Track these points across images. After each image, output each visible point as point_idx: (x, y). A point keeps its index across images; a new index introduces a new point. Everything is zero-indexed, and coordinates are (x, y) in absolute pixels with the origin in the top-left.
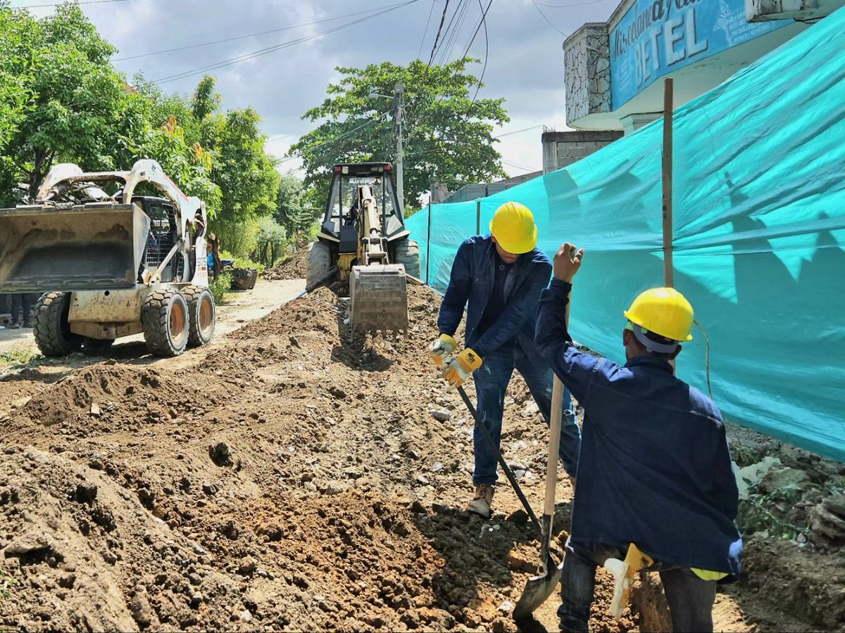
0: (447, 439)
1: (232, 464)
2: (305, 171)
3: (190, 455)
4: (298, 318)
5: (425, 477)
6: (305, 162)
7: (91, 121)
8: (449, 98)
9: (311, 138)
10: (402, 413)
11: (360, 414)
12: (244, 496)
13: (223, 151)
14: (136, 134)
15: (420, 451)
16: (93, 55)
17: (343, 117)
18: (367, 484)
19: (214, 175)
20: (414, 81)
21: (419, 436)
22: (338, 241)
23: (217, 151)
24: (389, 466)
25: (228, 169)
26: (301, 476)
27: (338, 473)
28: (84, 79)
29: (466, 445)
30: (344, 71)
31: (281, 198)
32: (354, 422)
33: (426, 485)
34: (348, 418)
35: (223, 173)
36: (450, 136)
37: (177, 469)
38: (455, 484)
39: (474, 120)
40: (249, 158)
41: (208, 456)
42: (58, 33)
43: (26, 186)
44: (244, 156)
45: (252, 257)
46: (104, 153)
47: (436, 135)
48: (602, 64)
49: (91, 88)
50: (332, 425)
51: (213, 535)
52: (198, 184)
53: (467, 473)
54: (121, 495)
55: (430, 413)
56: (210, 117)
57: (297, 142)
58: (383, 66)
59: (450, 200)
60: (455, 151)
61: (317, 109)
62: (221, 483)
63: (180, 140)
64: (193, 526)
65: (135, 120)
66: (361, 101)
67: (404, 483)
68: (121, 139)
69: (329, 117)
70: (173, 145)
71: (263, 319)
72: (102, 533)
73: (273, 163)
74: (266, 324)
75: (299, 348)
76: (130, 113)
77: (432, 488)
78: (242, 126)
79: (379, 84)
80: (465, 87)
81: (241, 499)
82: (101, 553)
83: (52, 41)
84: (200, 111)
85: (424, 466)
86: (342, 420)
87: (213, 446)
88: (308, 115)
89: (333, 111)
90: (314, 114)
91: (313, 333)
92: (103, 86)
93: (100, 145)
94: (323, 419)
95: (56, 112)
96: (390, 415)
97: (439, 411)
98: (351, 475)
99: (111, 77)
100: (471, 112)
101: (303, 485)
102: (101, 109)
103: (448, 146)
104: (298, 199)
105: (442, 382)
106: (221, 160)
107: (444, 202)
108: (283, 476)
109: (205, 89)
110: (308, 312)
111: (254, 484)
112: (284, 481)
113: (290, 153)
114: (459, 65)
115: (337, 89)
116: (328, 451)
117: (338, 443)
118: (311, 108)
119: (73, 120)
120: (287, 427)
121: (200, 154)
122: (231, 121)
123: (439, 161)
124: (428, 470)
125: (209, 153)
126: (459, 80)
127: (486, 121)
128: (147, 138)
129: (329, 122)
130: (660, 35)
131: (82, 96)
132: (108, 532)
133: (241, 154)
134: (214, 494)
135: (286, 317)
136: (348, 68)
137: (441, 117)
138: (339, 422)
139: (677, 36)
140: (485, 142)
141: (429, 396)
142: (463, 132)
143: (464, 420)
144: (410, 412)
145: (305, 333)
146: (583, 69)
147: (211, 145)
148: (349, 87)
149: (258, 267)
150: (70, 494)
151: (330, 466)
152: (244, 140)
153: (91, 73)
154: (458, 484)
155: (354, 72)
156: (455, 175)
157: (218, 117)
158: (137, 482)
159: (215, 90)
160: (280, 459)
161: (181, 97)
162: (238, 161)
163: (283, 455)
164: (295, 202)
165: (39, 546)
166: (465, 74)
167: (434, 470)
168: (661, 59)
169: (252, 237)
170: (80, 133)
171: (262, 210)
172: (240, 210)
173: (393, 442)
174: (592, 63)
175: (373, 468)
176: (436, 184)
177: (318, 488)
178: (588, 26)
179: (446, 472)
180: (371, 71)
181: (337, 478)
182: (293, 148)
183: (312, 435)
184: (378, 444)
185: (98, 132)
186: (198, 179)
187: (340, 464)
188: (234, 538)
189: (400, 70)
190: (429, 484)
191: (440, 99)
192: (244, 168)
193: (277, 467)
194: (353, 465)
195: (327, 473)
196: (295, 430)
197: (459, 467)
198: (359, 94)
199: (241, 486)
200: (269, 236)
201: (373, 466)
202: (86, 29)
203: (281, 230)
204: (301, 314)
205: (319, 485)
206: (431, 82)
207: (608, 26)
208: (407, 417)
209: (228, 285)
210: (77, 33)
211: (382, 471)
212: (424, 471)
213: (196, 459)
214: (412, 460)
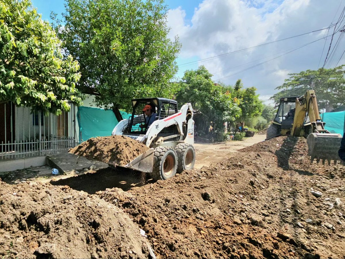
0: (317, 207)
1: (210, 200)
2: (275, 104)
3: (193, 195)
4: (262, 147)
5: (302, 224)
6: (275, 102)
7: (204, 93)
8: (335, 78)
9: (278, 94)
10: (296, 190)
11: (277, 186)
12: (211, 214)
13: (243, 99)
14: (217, 96)
15: (301, 211)
17: (290, 88)
18: (270, 220)
19: (240, 106)
20: (320, 74)
21: (303, 204)
22: (281, 125)
23: (242, 99)
24: (284, 214)
25: (245, 104)
26: (240, 210)
27: (258, 212)
28: (203, 84)
29: (328, 211)
31: (265, 111)
32: (273, 189)
33: (302, 228)
34: (271, 187)
35: (243, 105)
36: (335, 91)
37: (187, 199)
38: (317, 232)
40: (252, 100)
41: (201, 196)
44: (250, 100)
45: (255, 128)
46: (208, 101)
47: (329, 91)
49: (205, 85)
50: (263, 189)
51: (164, 246)
52: (234, 108)
53: (326, 228)
54: (120, 224)
55: (311, 192)
56: (240, 90)
57: (273, 96)
58: (307, 71)
59: (333, 111)
60: (337, 95)
61: (280, 86)
62: (203, 208)
63: (230, 97)
64: (158, 239)
65: (217, 92)
66: (298, 82)
67: (290, 224)
68: (213, 97)
69: (285, 88)
70: (227, 98)
71: (250, 147)
72: (96, 244)
73: (261, 102)
74: (251, 148)
75: (261, 157)
76: (216, 91)
77: (305, 231)
78: (250, 92)
79: (305, 76)
80: (342, 75)
81: (210, 215)
82: (91, 253)
84: (237, 89)
85: (302, 218)
86: (268, 188)
87: (203, 193)
88: (277, 88)
89: (286, 86)
90: (279, 88)
91: (267, 153)
92: (208, 84)
93: (207, 99)
94: (260, 186)
95: (196, 91)
96: (291, 189)
97: (316, 193)
98: (264, 214)
99: (210, 82)
101: (240, 213)
102: (208, 90)
103: (334, 94)
104: (272, 112)
105: (321, 178)
106: (243, 101)
107: (331, 112)
108: (232, 208)
109: (238, 83)
110: (266, 146)
111: (219, 210)
112: (232, 210)
113: (270, 99)
114: (340, 67)
115: (288, 80)
116: (257, 200)
117: (263, 197)
118: (278, 86)
119: (200, 93)
120: (241, 187)
121: (236, 100)
122: (247, 91)
123: (330, 99)
124: (304, 221)
125: (239, 100)
126: (340, 72)
128: (220, 97)
129: (284, 90)
131: (202, 87)
132: (99, 244)
134: (197, 212)
135: (258, 147)
136: (293, 73)
137: (332, 85)
138: (266, 188)
141: (313, 183)
142: (341, 89)
143: (329, 199)
144: (300, 191)
145: (264, 153)
147: (240, 98)
148: (293, 79)
149: (257, 130)
150: (90, 223)
151: (255, 207)
152: (251, 96)
153: (205, 82)
154: (319, 233)
155: (295, 74)
156: (337, 103)
157: (242, 90)
158: (143, 213)
159: (241, 83)
160: (232, 201)
161: (231, 85)
162: (248, 101)
163: (234, 200)
164: (271, 113)
165: (46, 253)
166: (342, 70)
167: (307, 222)
169: (255, 122)
170: (201, 96)
171: (257, 115)
172: (248, 115)
173: (289, 203)
175: (276, 213)
176: (328, 107)
177: (247, 216)
179: (314, 224)
180: (302, 73)
181: (257, 214)
182: (271, 98)
183: (252, 192)
184: (281, 202)
185: (206, 96)
187: (260, 208)
188: (173, 251)
189: (314, 71)
190: (303, 228)
191: (332, 79)
192: (250, 103)
193: (230, 204)
194: (266, 209)
195: (253, 210)
196: (245, 189)
197: (322, 224)
198: (297, 80)
199: (212, 210)
200: (261, 122)
201: (276, 212)
203: (265, 121)
204: (263, 146)
205: (248, 215)
206: (328, 74)
208: (298, 193)
209: (244, 135)
210: (203, 73)
211: (280, 215)
212: (302, 220)
213: (196, 196)
214: (297, 213)
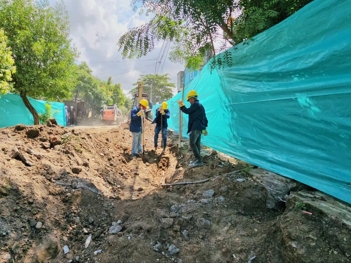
2: (132, 97)
6: (132, 95)
7: (88, 85)
9: (134, 90)
14: (96, 88)
16: (88, 72)
19: (112, 97)
20: (156, 78)
23: (113, 92)
25: (114, 96)
28: (86, 77)
30: (141, 76)
31: (126, 102)
36: (163, 90)
39: (169, 87)
42: (81, 68)
43: (74, 98)
44: (118, 93)
46: (90, 92)
47: (161, 90)
48: (183, 79)
49: (88, 79)
56: (111, 85)
57: (131, 91)
58: (150, 75)
63: (105, 90)
68: (93, 89)
70: (103, 91)
73: (124, 95)
76: (95, 84)
78: (117, 87)
79: (148, 78)
80: (167, 80)
83: (80, 69)
84: (109, 84)
88: (133, 85)
90: (135, 85)
92: (90, 78)
93: (89, 90)
99: (91, 77)
100: (168, 86)
102: (89, 83)
103: (163, 93)
104: (130, 103)
106: (113, 94)
109: (110, 79)
113: (129, 93)
114: (166, 75)
115: (140, 79)
118: (134, 83)
119: (84, 85)
121: (109, 92)
122: (115, 86)
123: (161, 96)
125: (111, 92)
126: (166, 78)
127: (171, 88)
128: (98, 89)
130: (190, 75)
131: (86, 80)
133: (117, 93)
137: (161, 86)
139: (192, 75)
140: (171, 92)
142: (166, 90)
146: (180, 80)
147: (111, 91)
148: (142, 79)
152: (118, 90)
153: (88, 76)
155: (143, 76)
157: (113, 85)
159: (112, 79)
161: (105, 80)
166: (167, 77)
168: (190, 79)
170: (85, 88)
171: (122, 104)
174: (181, 78)
178: (181, 72)
180: (147, 76)
185: (89, 88)
186: (108, 98)
189: (153, 76)
191: (162, 82)
192: (118, 96)
198: (144, 81)
202: (86, 67)
203: (126, 109)
206: (160, 79)
207: (184, 72)
210: (85, 68)
